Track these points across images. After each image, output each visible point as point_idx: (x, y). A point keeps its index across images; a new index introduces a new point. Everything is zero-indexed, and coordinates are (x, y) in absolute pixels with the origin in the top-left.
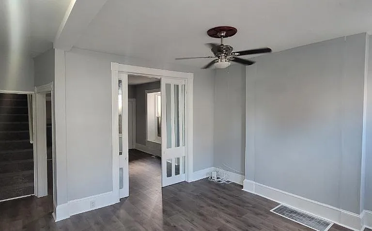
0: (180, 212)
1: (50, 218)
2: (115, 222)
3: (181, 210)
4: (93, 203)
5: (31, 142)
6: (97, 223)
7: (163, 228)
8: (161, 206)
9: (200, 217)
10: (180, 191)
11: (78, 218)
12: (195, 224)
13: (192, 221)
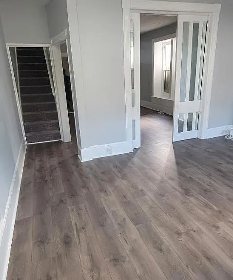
0: (195, 166)
1: (77, 159)
2: (131, 167)
3: (196, 164)
4: (109, 151)
5: (54, 95)
6: (116, 167)
7: (179, 177)
8: (174, 158)
9: (218, 173)
10: (193, 146)
11: (99, 161)
12: (213, 178)
13: (209, 176)
